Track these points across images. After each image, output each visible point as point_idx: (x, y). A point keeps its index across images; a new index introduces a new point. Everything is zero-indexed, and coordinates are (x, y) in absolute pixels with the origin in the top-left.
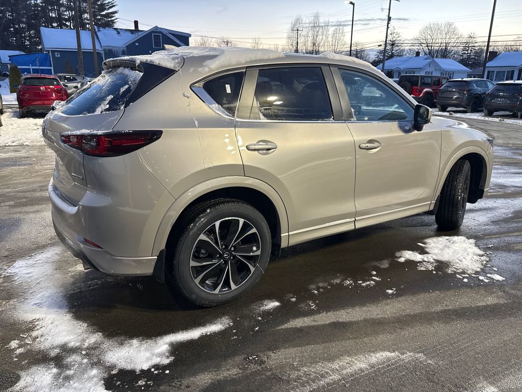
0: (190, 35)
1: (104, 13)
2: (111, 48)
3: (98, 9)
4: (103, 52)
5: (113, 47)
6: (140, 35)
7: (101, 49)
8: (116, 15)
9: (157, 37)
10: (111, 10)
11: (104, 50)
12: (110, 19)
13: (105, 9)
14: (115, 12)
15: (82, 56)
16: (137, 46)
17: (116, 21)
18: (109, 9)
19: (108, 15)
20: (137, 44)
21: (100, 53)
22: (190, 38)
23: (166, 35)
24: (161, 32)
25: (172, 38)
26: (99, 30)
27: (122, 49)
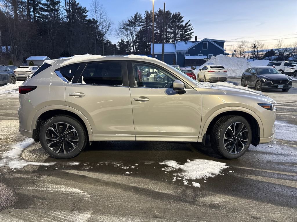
0: (225, 41)
1: (186, 33)
2: (180, 51)
3: (184, 32)
4: (176, 54)
5: (182, 51)
6: (197, 43)
7: (175, 52)
8: (193, 34)
9: (205, 44)
10: (190, 32)
11: (177, 53)
12: (189, 36)
13: (188, 32)
14: (192, 33)
15: (163, 56)
16: (194, 49)
17: (192, 37)
18: (189, 31)
19: (188, 35)
20: (194, 48)
21: (175, 54)
22: (224, 43)
23: (210, 42)
24: (208, 41)
25: (214, 44)
26: (177, 43)
27: (186, 51)
